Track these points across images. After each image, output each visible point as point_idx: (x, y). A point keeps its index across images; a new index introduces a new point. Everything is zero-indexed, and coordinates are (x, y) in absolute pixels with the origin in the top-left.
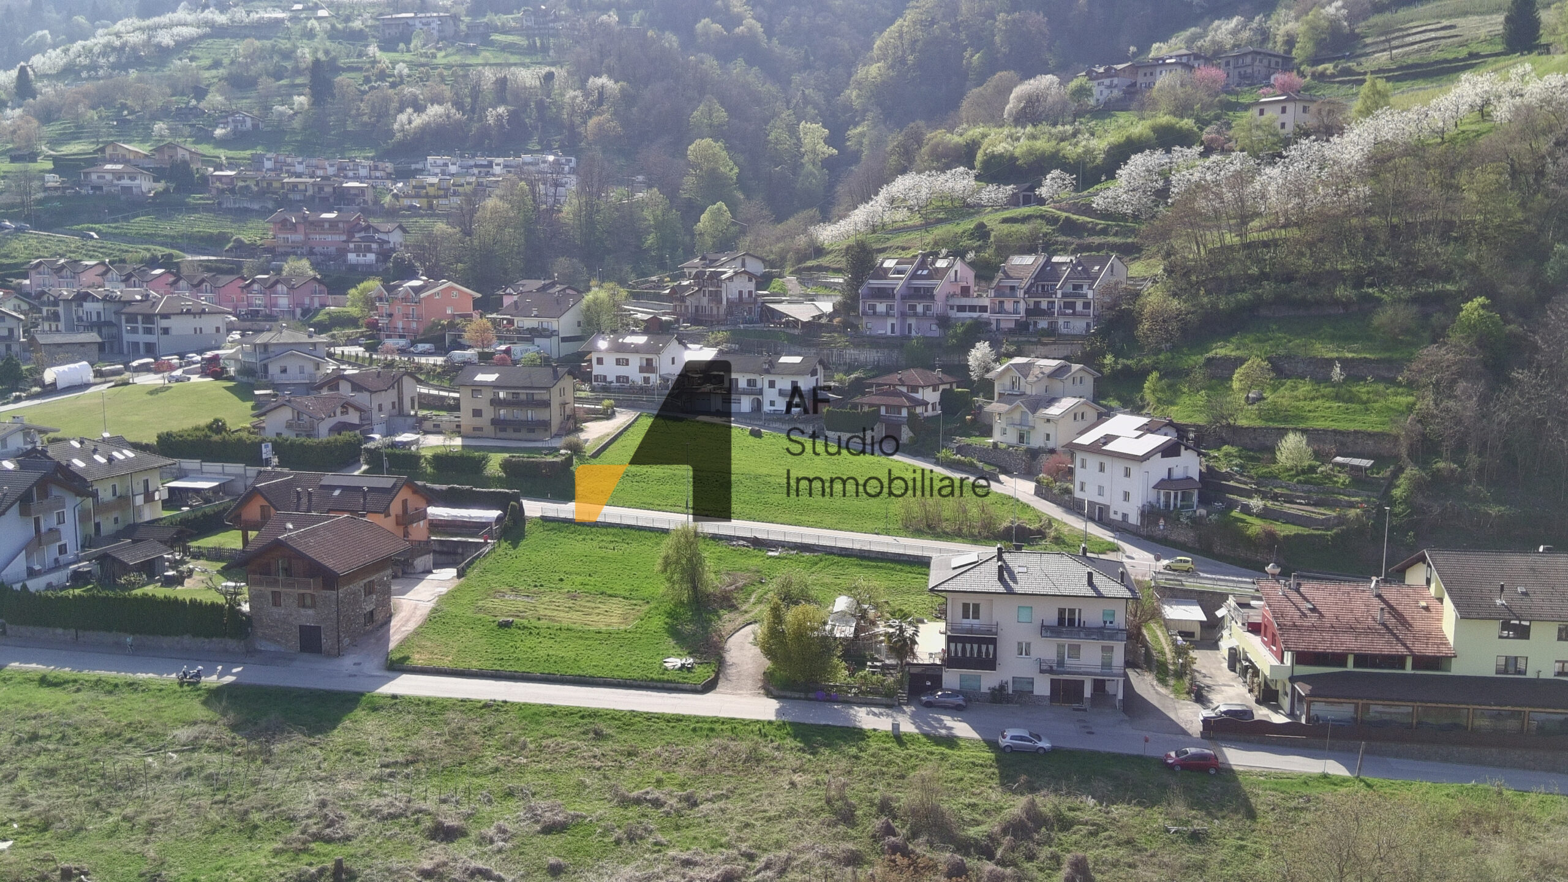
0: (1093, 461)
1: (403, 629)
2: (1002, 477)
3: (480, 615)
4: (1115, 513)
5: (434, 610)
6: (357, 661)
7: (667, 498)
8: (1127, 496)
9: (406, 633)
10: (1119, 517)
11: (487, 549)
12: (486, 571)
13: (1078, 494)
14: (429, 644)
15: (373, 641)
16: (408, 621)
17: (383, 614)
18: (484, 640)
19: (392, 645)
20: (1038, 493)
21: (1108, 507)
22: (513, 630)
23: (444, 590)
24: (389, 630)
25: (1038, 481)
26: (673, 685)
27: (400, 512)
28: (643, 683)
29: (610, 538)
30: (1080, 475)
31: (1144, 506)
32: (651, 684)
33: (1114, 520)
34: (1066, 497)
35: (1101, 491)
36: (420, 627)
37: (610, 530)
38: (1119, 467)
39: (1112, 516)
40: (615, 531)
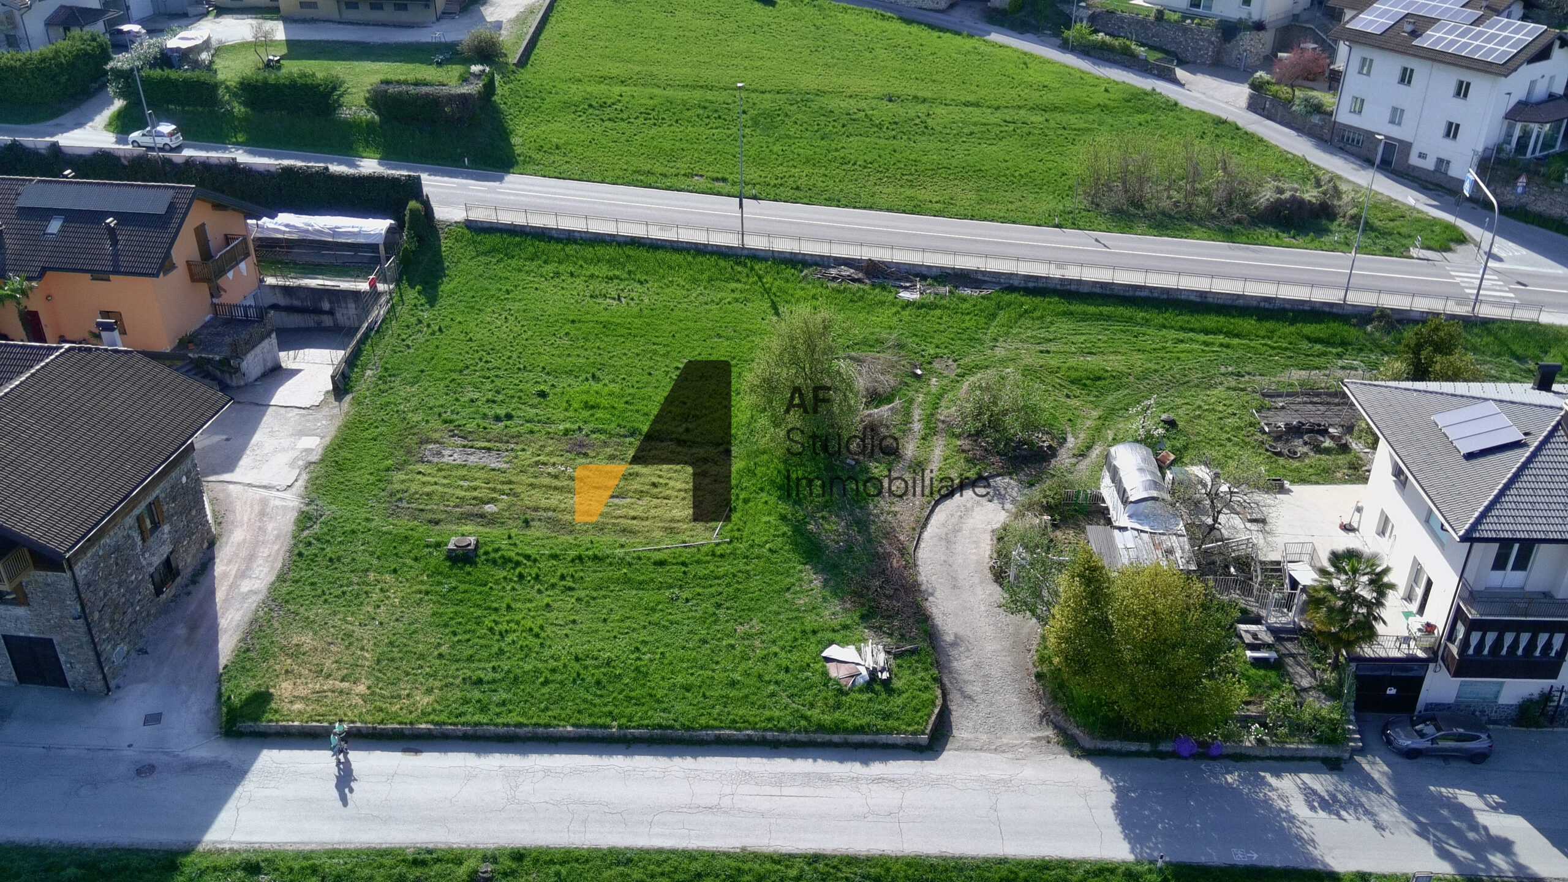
0: (1388, 66)
1: (245, 586)
2: (1180, 73)
3: (402, 524)
4: (1422, 156)
5: (305, 520)
6: (150, 706)
7: (672, 157)
8: (1452, 131)
9: (253, 602)
10: (1429, 164)
11: (379, 312)
12: (388, 374)
13: (1344, 117)
14: (307, 640)
15: (181, 630)
16: (251, 557)
17: (193, 550)
18: (427, 609)
19: (227, 646)
20: (1255, 106)
21: (1407, 146)
22: (482, 570)
23: (313, 444)
24: (212, 592)
25: (1253, 86)
26: (866, 738)
27: (195, 254)
28: (802, 737)
29: (604, 270)
30: (1353, 84)
31: (1486, 149)
32: (820, 737)
33: (1415, 168)
34: (1316, 119)
35: (1396, 116)
36: (281, 578)
37: (601, 251)
38: (1447, 79)
39: (1414, 160)
40: (611, 252)
